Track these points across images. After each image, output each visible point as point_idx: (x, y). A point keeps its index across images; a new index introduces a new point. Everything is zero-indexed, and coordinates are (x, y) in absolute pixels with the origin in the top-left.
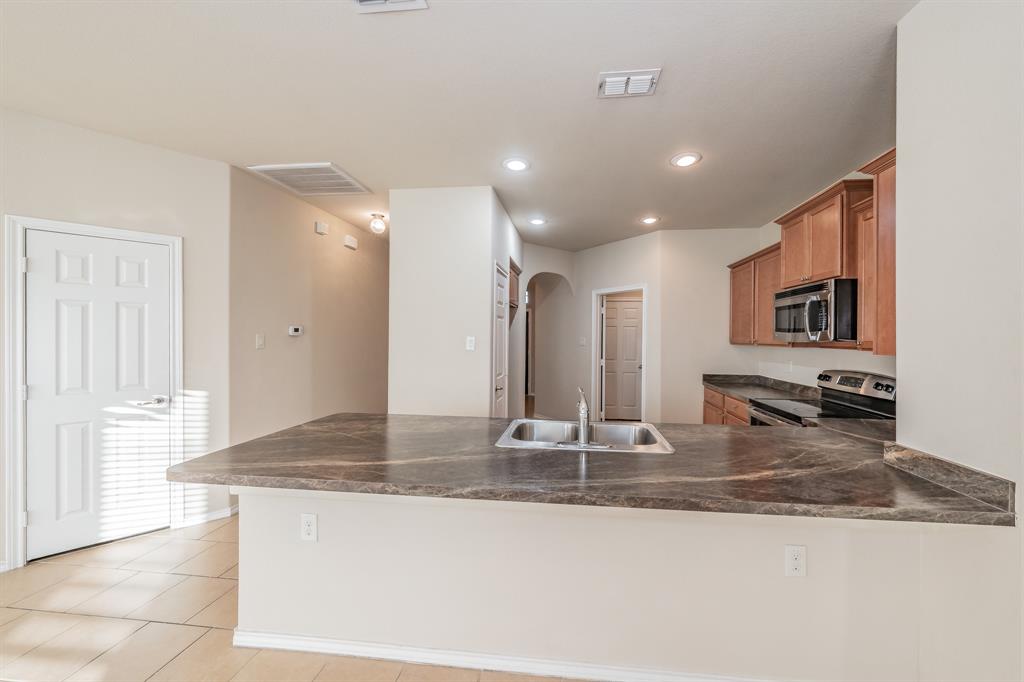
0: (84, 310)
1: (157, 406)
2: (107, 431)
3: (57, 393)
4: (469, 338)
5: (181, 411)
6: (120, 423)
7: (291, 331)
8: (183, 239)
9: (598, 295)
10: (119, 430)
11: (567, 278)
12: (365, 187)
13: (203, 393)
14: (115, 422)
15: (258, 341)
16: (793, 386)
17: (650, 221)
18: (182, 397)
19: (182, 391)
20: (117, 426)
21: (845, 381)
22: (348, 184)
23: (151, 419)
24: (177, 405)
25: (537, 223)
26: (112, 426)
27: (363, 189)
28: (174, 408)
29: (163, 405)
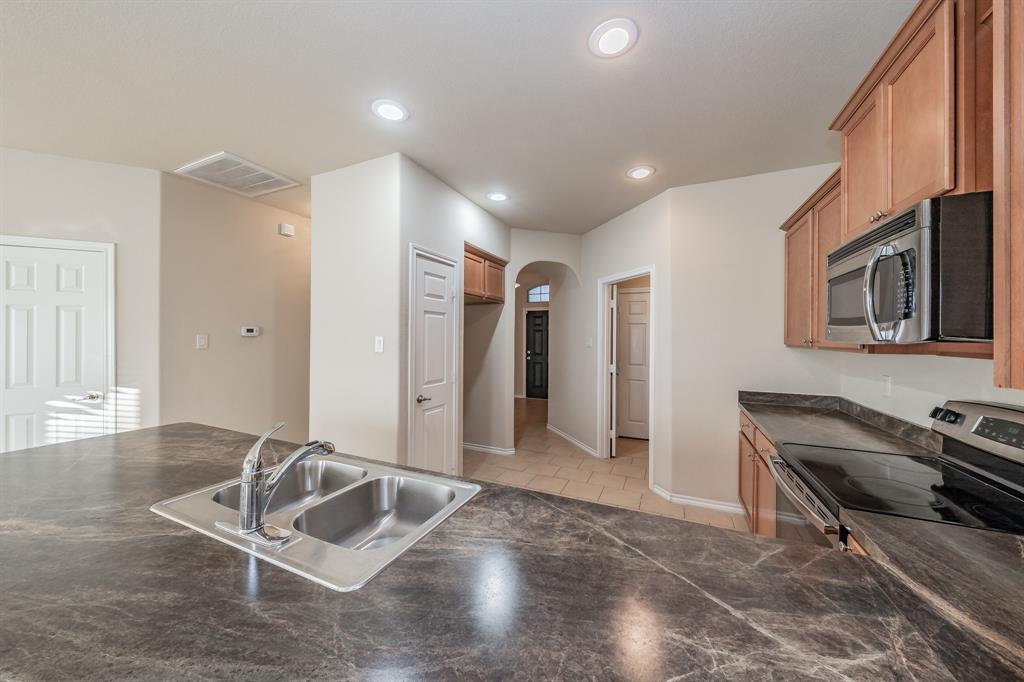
0: (29, 314)
1: (91, 401)
2: (50, 422)
3: (7, 388)
4: (377, 338)
5: (113, 408)
6: (60, 415)
7: (244, 332)
8: (116, 245)
9: (604, 284)
10: (60, 422)
11: (572, 267)
12: (289, 178)
13: (136, 391)
14: (55, 415)
15: (200, 342)
16: (892, 422)
17: (641, 173)
18: (114, 394)
19: (114, 388)
20: (57, 418)
21: (989, 428)
22: (267, 177)
23: (87, 413)
24: (110, 401)
25: (498, 198)
26: (52, 418)
27: (289, 181)
28: (107, 404)
29: (98, 401)
